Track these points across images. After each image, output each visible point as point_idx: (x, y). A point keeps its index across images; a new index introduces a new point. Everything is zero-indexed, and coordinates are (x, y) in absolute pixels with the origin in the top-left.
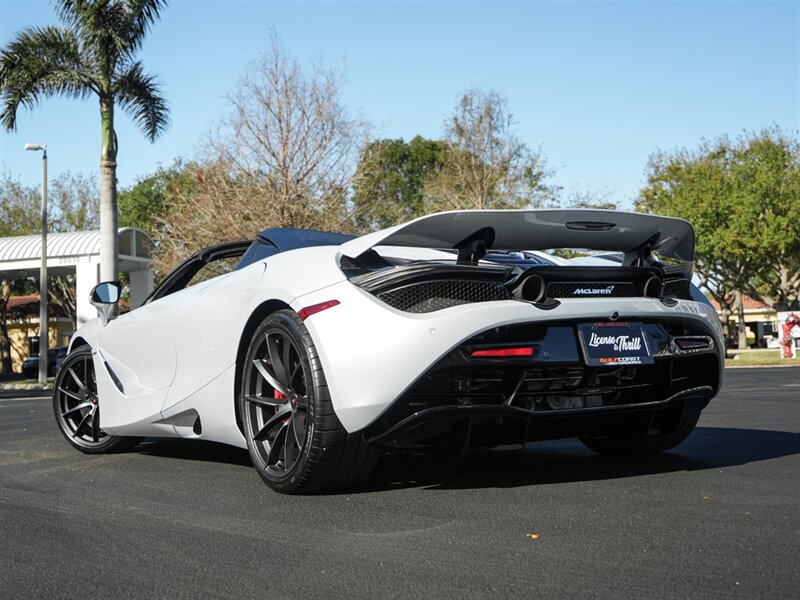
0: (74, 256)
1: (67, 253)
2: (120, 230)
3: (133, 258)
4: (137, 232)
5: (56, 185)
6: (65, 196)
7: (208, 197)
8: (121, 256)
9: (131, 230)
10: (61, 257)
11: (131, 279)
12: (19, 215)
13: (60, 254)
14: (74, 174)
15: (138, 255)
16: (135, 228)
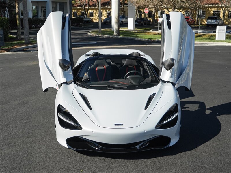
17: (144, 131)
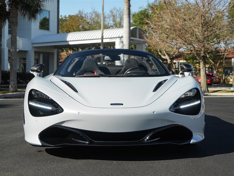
0: (114, 38)
1: (112, 37)
2: (132, 28)
3: (137, 39)
4: (139, 28)
5: (111, 12)
6: (114, 16)
7: (169, 11)
8: (132, 38)
9: (137, 28)
10: (110, 38)
11: (137, 47)
12: (97, 24)
13: (110, 37)
14: (118, 8)
15: (139, 38)
16: (138, 27)
17: (154, 112)
